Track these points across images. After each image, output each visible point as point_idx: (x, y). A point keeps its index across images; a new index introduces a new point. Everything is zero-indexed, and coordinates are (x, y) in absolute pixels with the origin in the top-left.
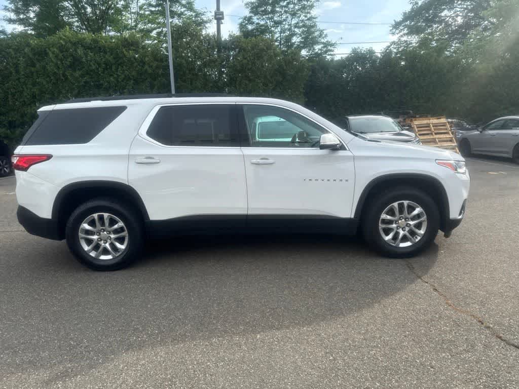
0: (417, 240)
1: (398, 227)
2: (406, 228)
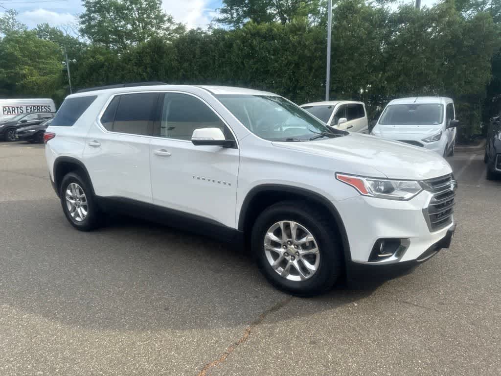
0: (306, 278)
1: (286, 252)
2: (297, 256)
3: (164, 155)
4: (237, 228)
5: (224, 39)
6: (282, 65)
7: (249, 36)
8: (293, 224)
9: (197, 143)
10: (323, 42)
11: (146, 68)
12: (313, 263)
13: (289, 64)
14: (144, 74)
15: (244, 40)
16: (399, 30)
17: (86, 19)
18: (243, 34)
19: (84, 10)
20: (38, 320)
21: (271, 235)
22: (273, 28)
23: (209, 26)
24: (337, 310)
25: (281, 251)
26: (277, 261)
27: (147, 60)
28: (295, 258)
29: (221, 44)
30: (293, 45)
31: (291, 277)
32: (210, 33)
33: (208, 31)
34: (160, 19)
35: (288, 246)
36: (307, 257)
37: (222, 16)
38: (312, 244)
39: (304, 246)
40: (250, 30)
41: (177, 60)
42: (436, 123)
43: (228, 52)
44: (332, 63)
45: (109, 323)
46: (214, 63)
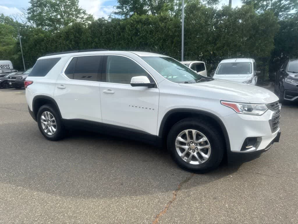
0: (203, 162)
1: (189, 148)
2: (196, 150)
3: (109, 93)
4: (158, 135)
5: (119, 24)
6: (156, 40)
7: (135, 23)
8: (194, 131)
9: (133, 85)
10: (179, 27)
11: (71, 41)
12: (206, 153)
13: (160, 39)
14: (70, 45)
15: (132, 25)
16: (222, 20)
17: (31, 11)
18: (131, 21)
19: (30, 5)
20: (44, 195)
21: (179, 138)
22: (149, 18)
23: (109, 16)
24: (222, 180)
25: (186, 147)
26: (183, 153)
27: (72, 37)
28: (195, 151)
29: (118, 27)
30: (162, 28)
31: (192, 162)
32: (110, 21)
33: (108, 19)
34: (78, 11)
35: (191, 144)
36: (202, 150)
37: (117, 11)
38: (206, 143)
39: (200, 144)
40: (135, 19)
41: (91, 37)
42: (248, 73)
43: (122, 32)
44: (185, 39)
45: (90, 194)
46: (114, 38)
